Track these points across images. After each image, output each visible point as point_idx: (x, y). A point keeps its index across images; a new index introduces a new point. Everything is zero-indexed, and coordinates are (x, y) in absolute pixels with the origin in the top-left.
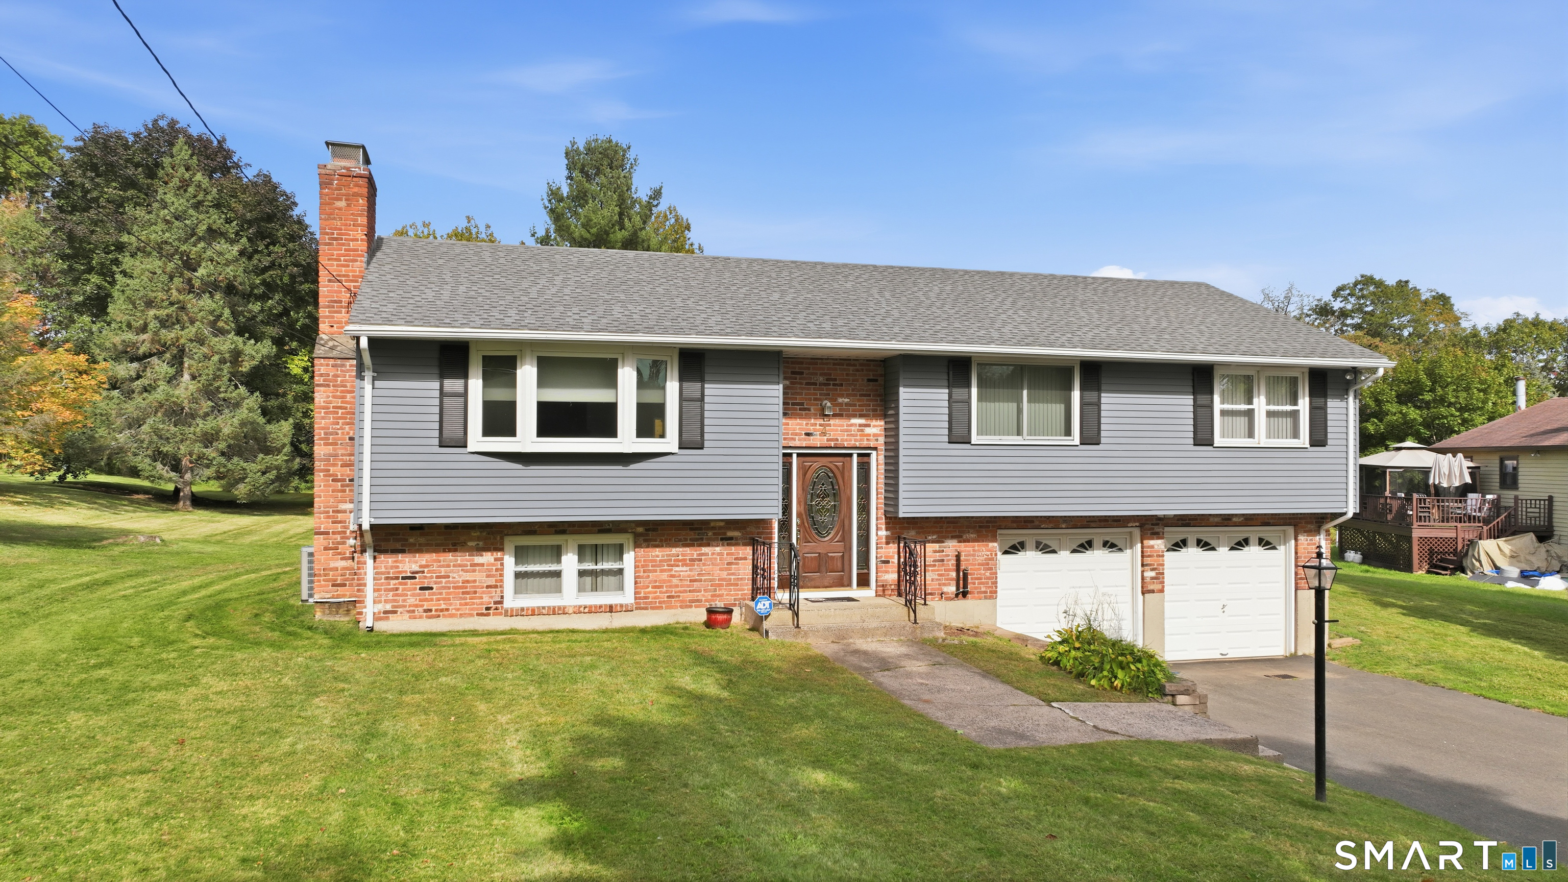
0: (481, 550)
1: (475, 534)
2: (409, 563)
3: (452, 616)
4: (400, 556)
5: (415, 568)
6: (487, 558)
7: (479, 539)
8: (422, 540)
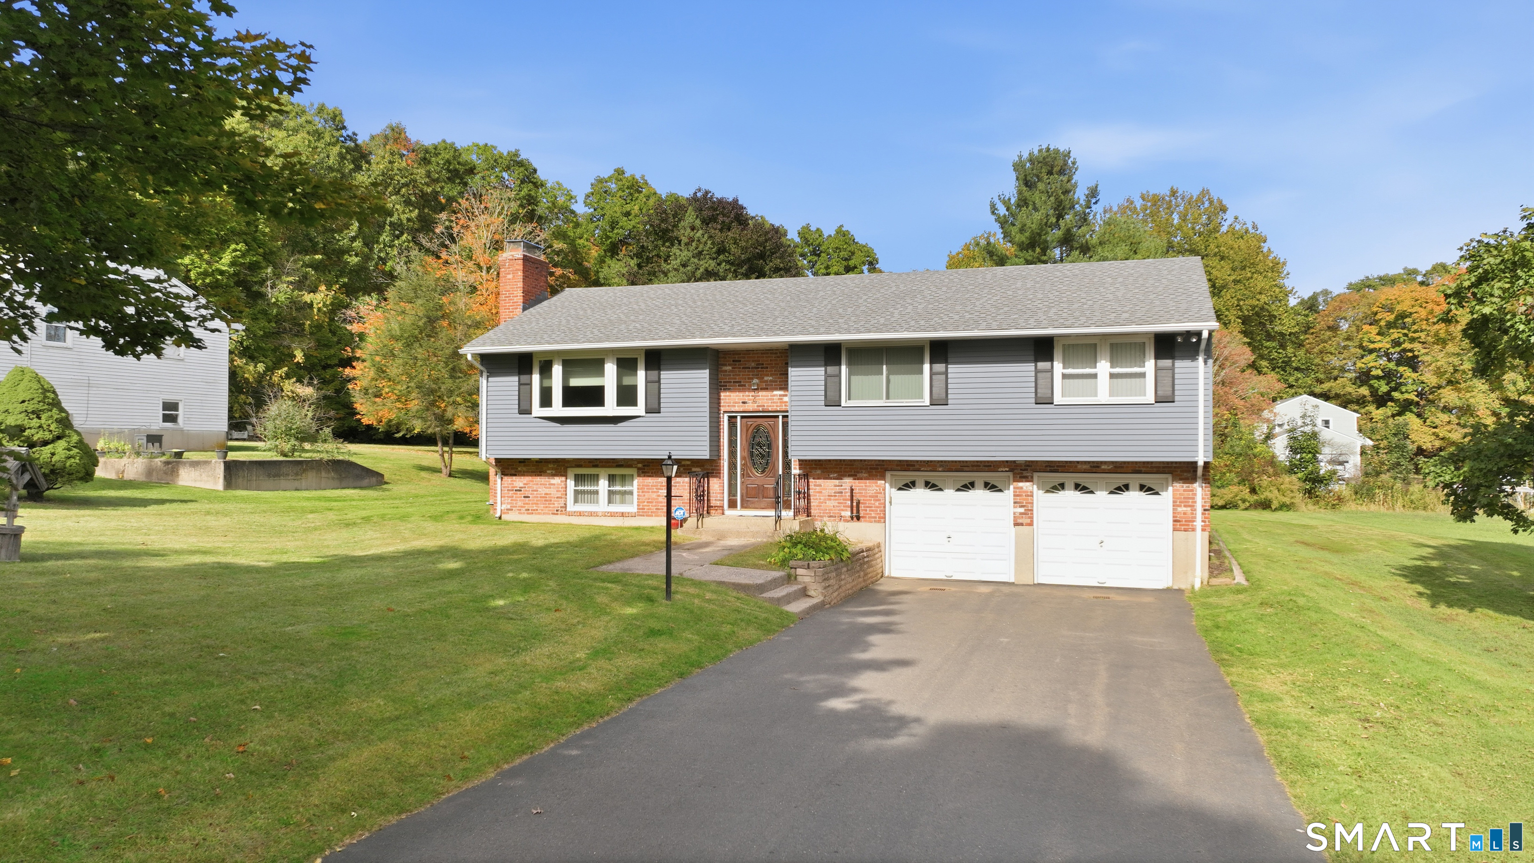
0: (554, 475)
1: (551, 466)
2: (519, 482)
3: (539, 514)
4: (514, 478)
5: (521, 485)
6: (557, 480)
7: (552, 469)
8: (524, 469)
